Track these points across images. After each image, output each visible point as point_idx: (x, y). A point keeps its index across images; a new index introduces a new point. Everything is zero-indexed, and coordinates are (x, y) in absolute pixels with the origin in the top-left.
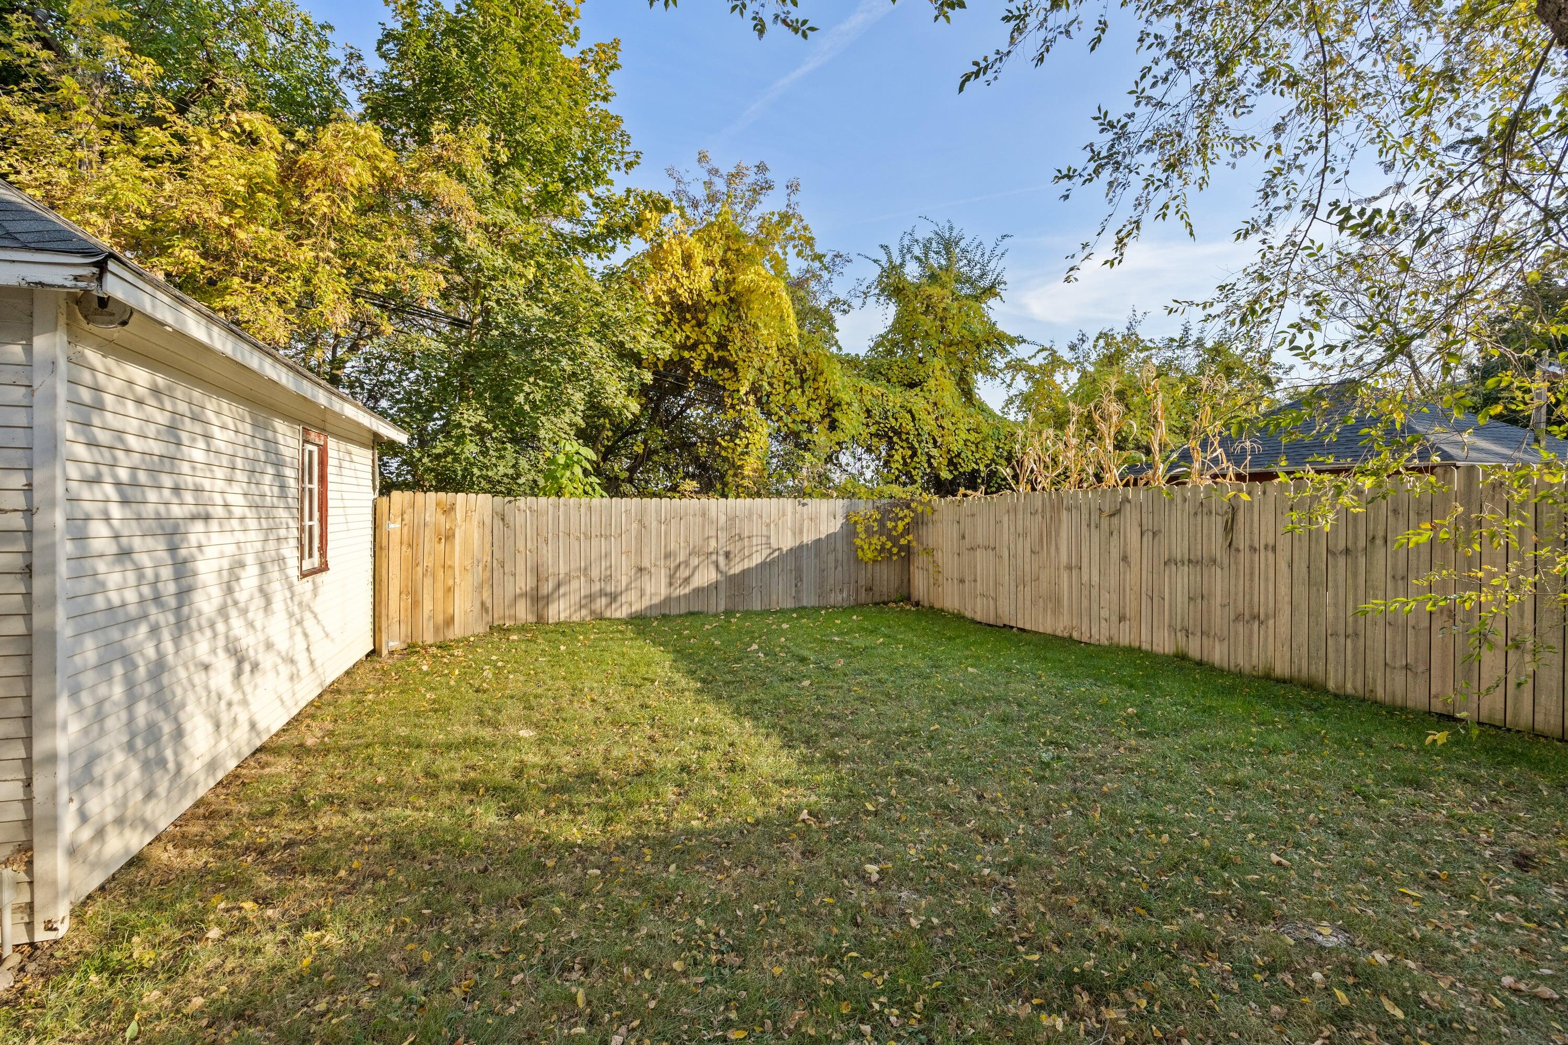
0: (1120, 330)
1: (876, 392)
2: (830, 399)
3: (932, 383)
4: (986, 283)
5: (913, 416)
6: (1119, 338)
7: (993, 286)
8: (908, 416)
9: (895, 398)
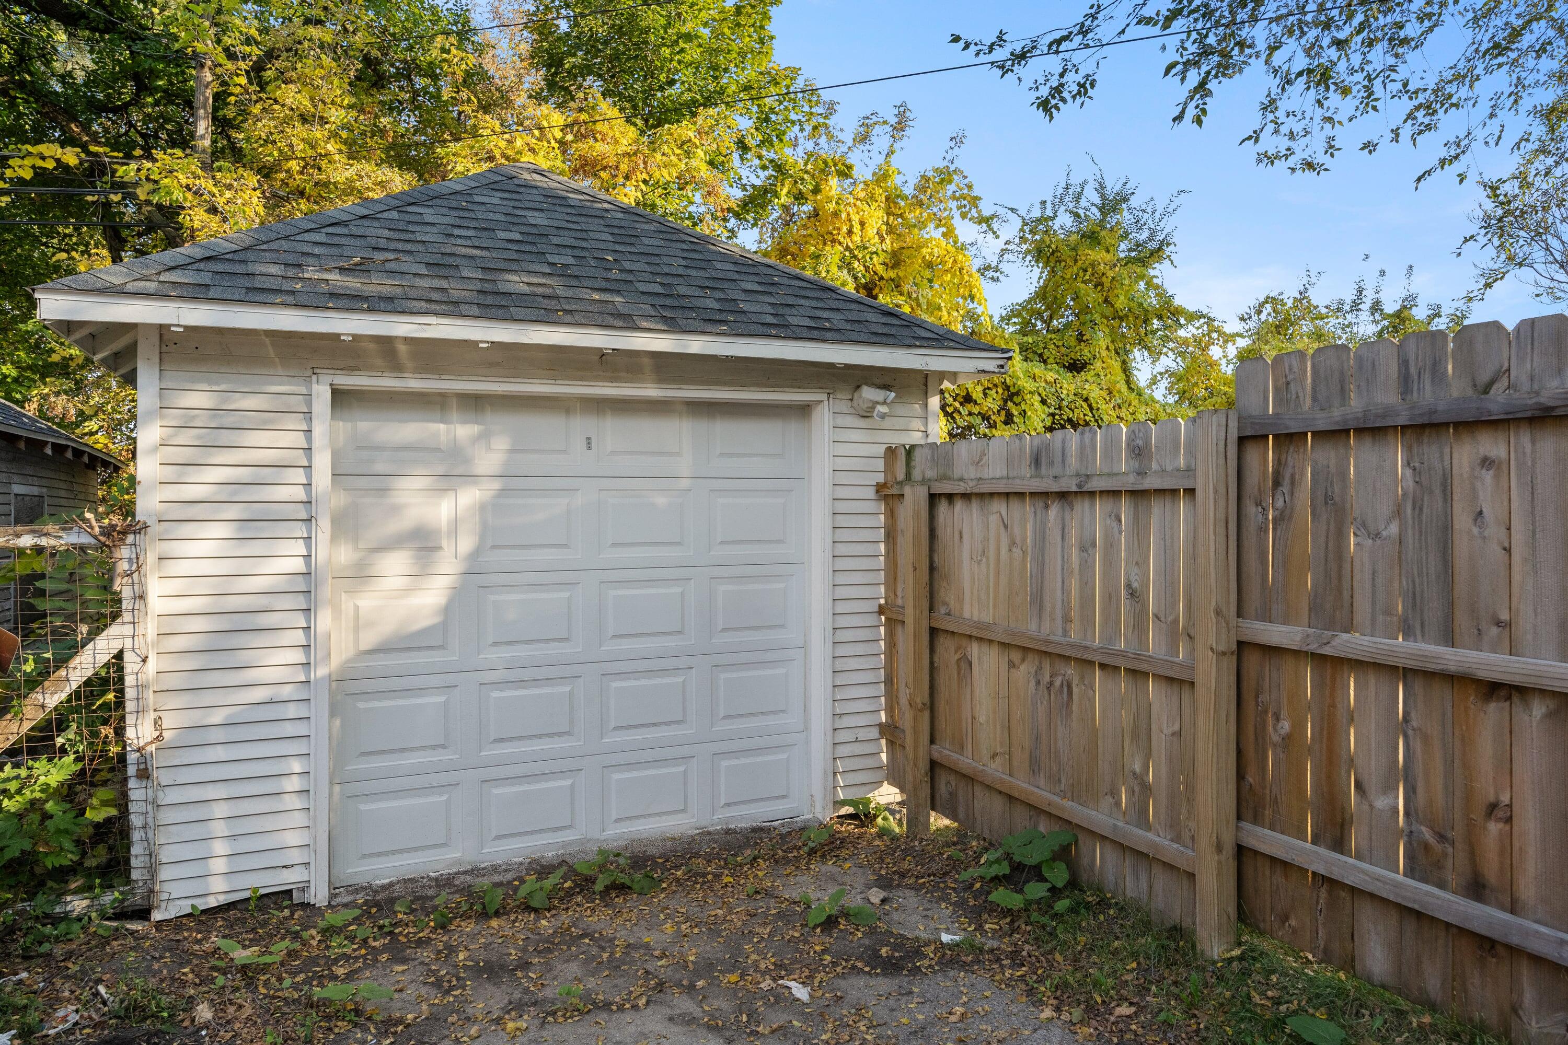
0: (1290, 294)
1: (1049, 379)
2: (1007, 388)
3: (1098, 364)
4: (1154, 245)
5: (1090, 407)
6: (1290, 303)
7: (1160, 249)
8: (1085, 405)
9: (1069, 384)
